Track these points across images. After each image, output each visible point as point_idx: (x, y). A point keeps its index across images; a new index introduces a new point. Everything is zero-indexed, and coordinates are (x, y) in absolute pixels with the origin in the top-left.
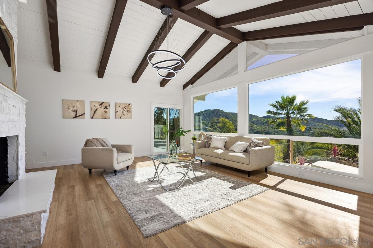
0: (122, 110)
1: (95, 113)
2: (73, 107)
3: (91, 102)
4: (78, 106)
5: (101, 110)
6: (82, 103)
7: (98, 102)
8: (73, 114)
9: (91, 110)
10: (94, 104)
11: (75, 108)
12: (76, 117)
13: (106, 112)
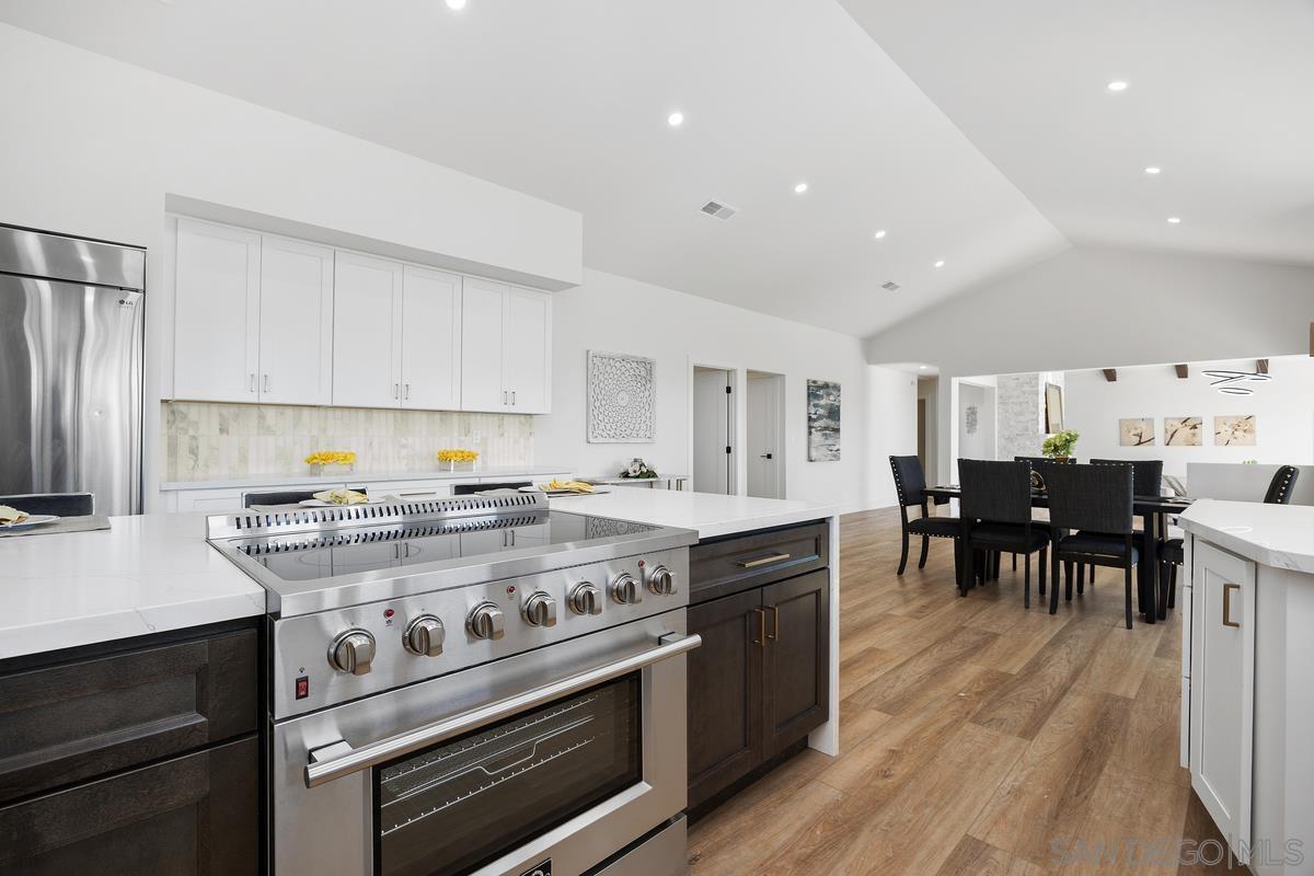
0: (1230, 431)
1: (1172, 436)
2: (1136, 429)
3: (1166, 419)
4: (1143, 427)
5: (1185, 432)
6: (1150, 421)
7: (1180, 419)
8: (1137, 439)
9: (1166, 432)
10: (1170, 422)
11: (1139, 431)
12: (1140, 443)
13: (1194, 435)
